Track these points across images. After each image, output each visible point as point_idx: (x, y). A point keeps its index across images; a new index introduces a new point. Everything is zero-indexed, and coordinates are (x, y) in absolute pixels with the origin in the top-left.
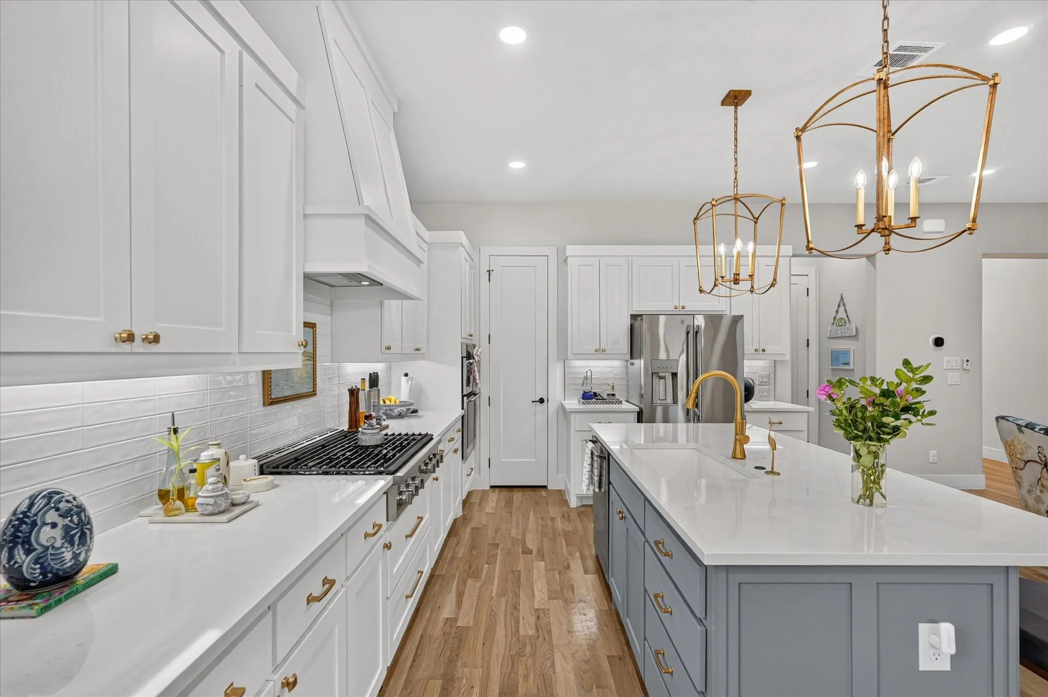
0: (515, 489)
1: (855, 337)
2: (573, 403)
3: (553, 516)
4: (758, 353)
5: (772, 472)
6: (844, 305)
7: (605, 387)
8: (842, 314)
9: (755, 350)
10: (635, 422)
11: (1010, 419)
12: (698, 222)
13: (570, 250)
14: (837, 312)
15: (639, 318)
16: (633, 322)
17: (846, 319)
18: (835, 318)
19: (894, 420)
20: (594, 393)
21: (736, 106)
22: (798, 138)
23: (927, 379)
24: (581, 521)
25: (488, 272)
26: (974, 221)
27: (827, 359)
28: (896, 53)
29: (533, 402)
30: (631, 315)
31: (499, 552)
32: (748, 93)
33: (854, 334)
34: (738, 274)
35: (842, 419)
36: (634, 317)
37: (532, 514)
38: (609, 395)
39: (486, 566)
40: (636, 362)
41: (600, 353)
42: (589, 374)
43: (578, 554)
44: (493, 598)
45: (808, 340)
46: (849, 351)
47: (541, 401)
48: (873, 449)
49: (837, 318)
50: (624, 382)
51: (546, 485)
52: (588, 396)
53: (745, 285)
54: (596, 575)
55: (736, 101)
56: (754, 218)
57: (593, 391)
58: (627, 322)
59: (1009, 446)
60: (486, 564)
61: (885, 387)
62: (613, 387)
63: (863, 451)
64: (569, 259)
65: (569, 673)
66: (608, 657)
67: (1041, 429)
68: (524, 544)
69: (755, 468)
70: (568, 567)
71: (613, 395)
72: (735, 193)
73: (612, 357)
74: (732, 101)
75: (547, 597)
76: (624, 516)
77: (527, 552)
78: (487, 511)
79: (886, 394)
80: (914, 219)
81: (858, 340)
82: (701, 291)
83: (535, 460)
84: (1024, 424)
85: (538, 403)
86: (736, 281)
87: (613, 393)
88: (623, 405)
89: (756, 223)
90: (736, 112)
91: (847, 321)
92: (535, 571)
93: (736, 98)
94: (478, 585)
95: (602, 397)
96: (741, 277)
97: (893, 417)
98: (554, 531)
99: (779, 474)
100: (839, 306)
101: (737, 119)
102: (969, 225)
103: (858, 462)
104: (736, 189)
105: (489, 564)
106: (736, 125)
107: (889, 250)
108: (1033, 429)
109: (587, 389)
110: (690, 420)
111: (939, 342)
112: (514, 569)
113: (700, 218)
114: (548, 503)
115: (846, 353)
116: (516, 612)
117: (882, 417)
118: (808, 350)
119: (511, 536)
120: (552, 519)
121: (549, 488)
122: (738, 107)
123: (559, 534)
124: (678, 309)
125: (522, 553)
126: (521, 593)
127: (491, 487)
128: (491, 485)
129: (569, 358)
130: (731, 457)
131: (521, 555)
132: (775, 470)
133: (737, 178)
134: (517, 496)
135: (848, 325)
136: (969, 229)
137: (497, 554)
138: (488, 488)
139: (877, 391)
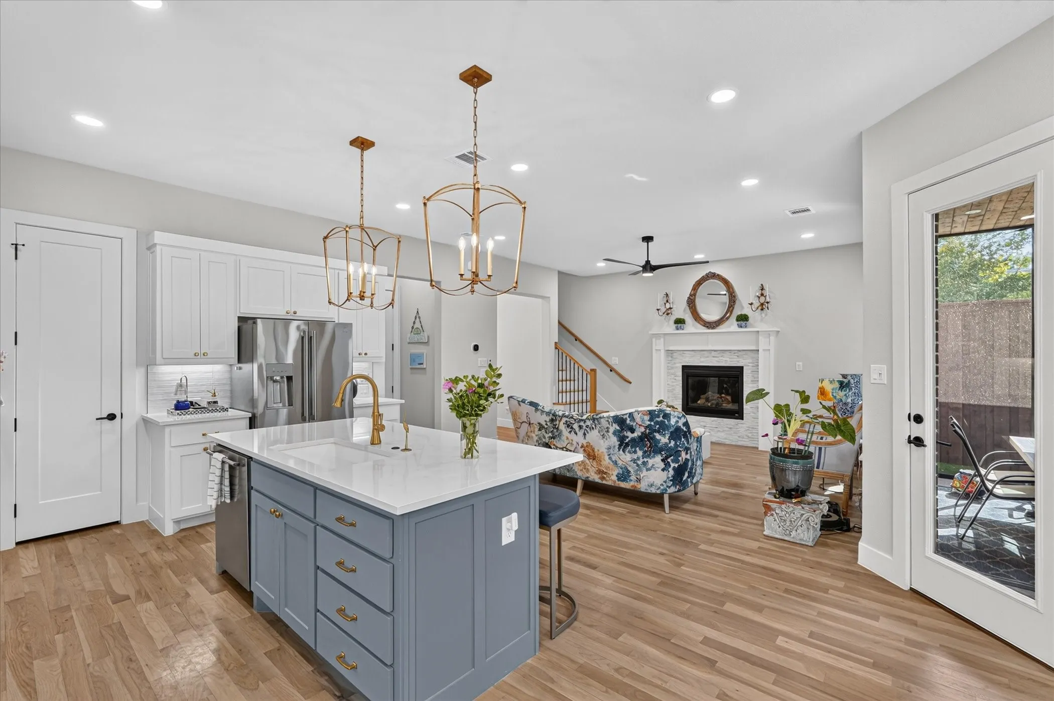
0: (65, 537)
1: (427, 343)
2: (161, 414)
3: (142, 551)
4: (361, 356)
5: (406, 449)
6: (419, 318)
7: (203, 394)
8: (418, 325)
9: (359, 354)
10: (246, 429)
11: (515, 398)
12: (327, 241)
13: (159, 237)
14: (414, 323)
15: (250, 322)
16: (241, 324)
17: (421, 328)
18: (413, 328)
19: (485, 401)
20: (190, 402)
21: (363, 150)
22: (425, 204)
23: (499, 376)
24: (186, 547)
25: (14, 246)
26: (516, 283)
27: (408, 360)
28: (467, 154)
29: (97, 419)
30: (239, 317)
31: (74, 614)
32: (371, 144)
33: (427, 341)
34: (364, 292)
35: (456, 404)
36: (242, 320)
37: (108, 558)
38: (209, 403)
39: (58, 638)
40: (246, 367)
41: (200, 357)
42: (184, 381)
43: (194, 579)
44: (89, 665)
45: (393, 345)
46: (423, 354)
47: (112, 417)
48: (473, 421)
49: (414, 328)
50: (228, 388)
51: (119, 520)
52: (181, 406)
53: (367, 301)
54: (226, 592)
55: (363, 146)
56: (374, 246)
57: (189, 399)
58: (235, 324)
59: (515, 416)
60: (58, 633)
61: (480, 381)
62: (214, 394)
63: (468, 424)
64: (158, 248)
65: (229, 686)
66: (265, 654)
67: (528, 402)
68: (111, 592)
69: (392, 448)
70: (188, 595)
71: (216, 402)
72: (362, 223)
73: (215, 361)
74: (359, 144)
75: (171, 634)
76: (281, 513)
77: (119, 599)
78: (25, 574)
79: (481, 386)
80: (489, 276)
81: (428, 345)
82: (330, 303)
83: (100, 492)
84: (520, 400)
85: (106, 420)
86: (362, 298)
87: (215, 400)
88: (228, 413)
89: (374, 250)
90: (362, 155)
91: (422, 330)
92: (142, 614)
93: (362, 144)
94: (56, 662)
95: (199, 405)
96: (366, 295)
97: (485, 400)
98: (152, 567)
99: (411, 450)
100: (416, 318)
101: (362, 161)
102: (514, 285)
103: (465, 432)
104: (362, 219)
105: (63, 632)
106: (362, 166)
107: (473, 291)
108: (524, 402)
109: (182, 398)
110: (305, 420)
111: (476, 348)
112: (110, 622)
113: (330, 237)
114: (129, 540)
115: (420, 356)
116: (133, 665)
117: (480, 400)
118: (393, 352)
119: (87, 590)
120: (144, 555)
121: (124, 522)
122: (364, 152)
123: (161, 567)
124: (289, 314)
125: (113, 604)
126: (133, 643)
127: (18, 544)
128: (17, 541)
129: (157, 363)
130: (370, 444)
131: (113, 606)
132: (409, 448)
133: (363, 210)
134: (72, 545)
135: (422, 334)
136: (515, 287)
137: (72, 617)
138: (14, 545)
139: (476, 384)
